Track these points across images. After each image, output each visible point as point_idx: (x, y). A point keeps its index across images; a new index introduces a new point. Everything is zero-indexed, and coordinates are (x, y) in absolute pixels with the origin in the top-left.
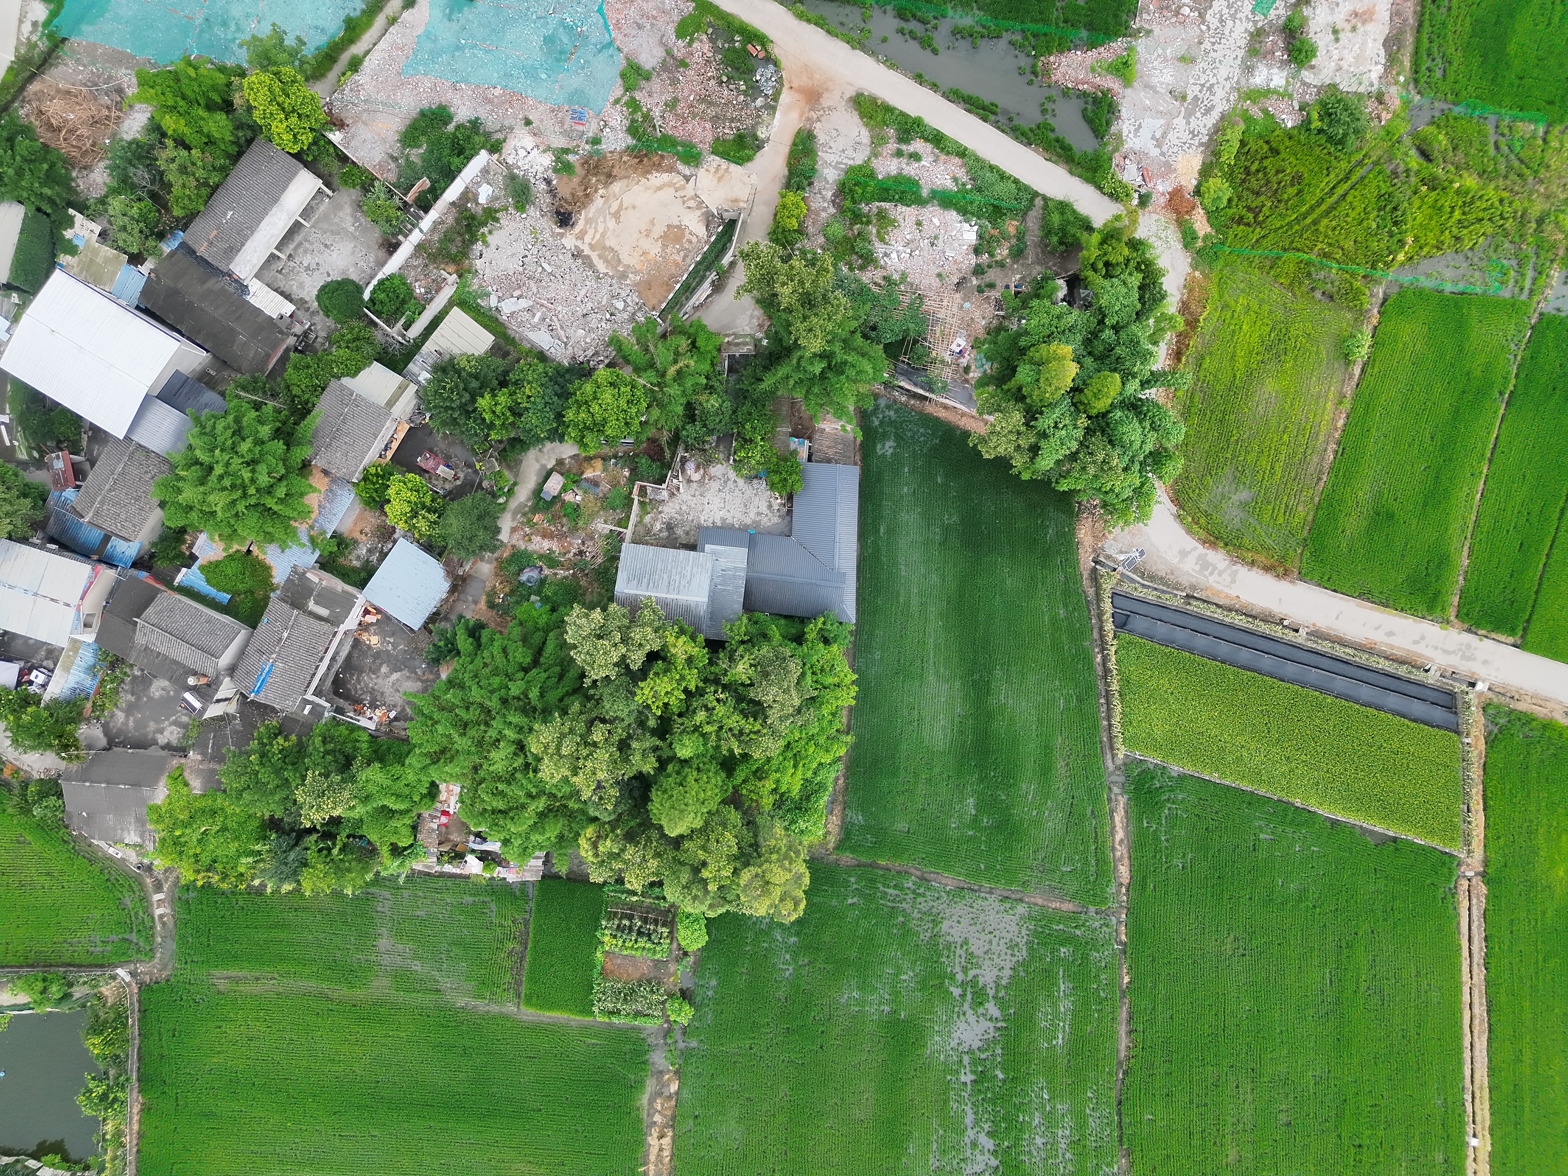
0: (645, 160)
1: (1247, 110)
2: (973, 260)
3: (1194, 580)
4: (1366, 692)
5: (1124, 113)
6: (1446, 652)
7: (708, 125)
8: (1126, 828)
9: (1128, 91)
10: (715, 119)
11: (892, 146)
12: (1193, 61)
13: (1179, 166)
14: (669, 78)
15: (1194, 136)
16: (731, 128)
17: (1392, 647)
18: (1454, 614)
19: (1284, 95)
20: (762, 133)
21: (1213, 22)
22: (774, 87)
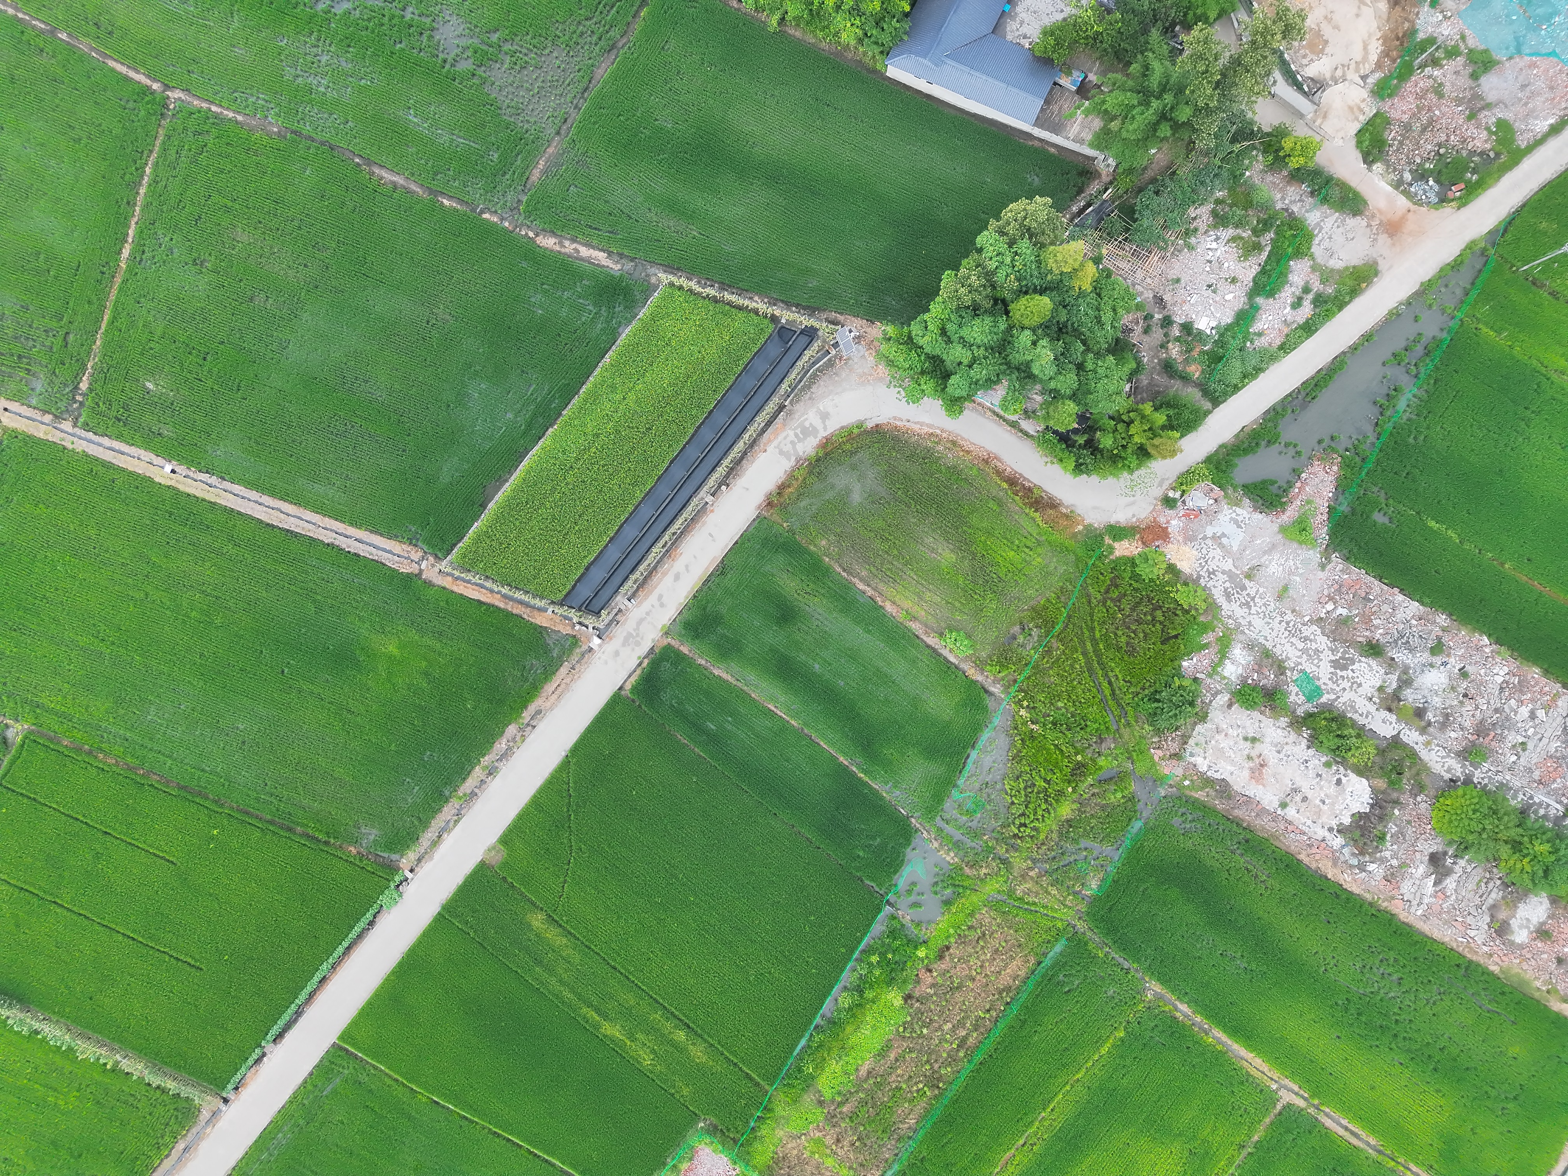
0: (1398, 43)
1: (1213, 631)
2: (1179, 319)
3: (796, 417)
4: (631, 533)
5: (1258, 516)
6: (640, 622)
7: (1405, 118)
8: (588, 260)
9: (1275, 527)
10: (1407, 127)
11: (1316, 286)
12: (1279, 598)
13: (1186, 548)
14: (1464, 98)
15: (1210, 573)
16: (1394, 139)
17: (665, 574)
18: (673, 643)
19: (1214, 670)
20: (1378, 167)
21: (1308, 631)
22: (1416, 194)
